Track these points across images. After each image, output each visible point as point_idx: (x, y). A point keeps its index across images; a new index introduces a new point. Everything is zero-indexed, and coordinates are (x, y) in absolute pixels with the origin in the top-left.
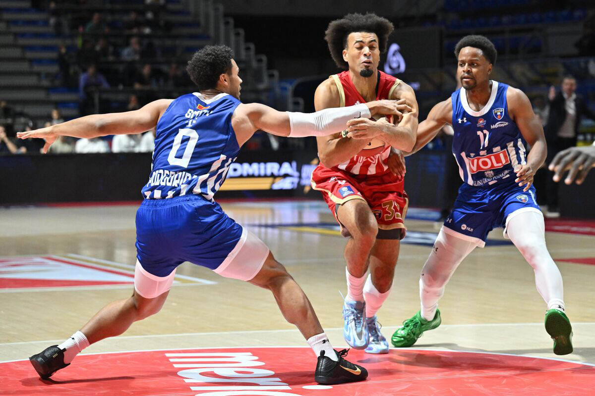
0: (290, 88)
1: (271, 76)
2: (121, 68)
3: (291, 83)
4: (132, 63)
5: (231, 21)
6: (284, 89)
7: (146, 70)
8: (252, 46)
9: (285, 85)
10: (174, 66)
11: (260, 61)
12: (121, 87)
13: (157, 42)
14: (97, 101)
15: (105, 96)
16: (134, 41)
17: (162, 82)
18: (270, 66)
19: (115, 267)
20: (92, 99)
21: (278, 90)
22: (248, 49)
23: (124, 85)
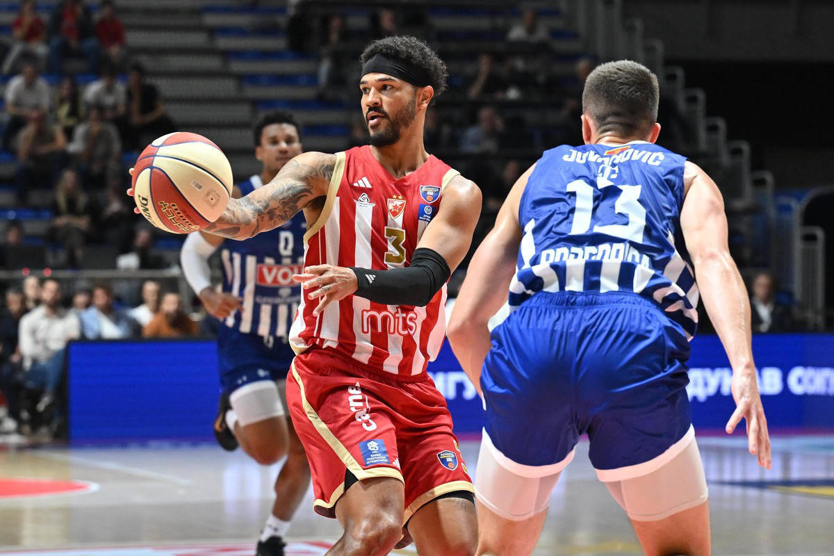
0: (797, 207)
1: (760, 183)
3: (799, 199)
5: (680, 73)
6: (787, 209)
8: (721, 124)
9: (784, 200)
11: (736, 152)
13: (531, 117)
16: (485, 113)
18: (757, 165)
21: (772, 212)
22: (713, 129)
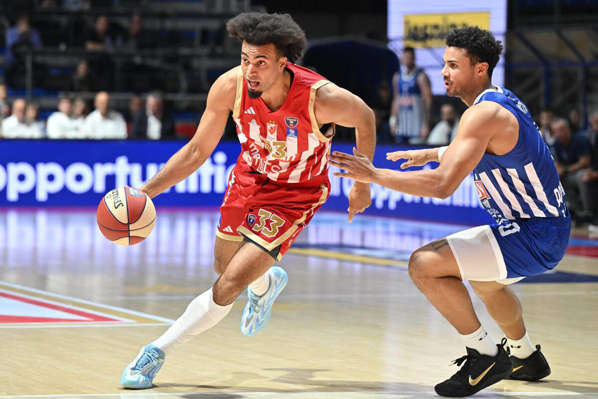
2: (64, 21)
4: (80, 13)
7: (101, 24)
10: (136, 18)
12: (63, 47)
14: (29, 65)
15: (40, 59)
17: (119, 42)
19: (47, 297)
20: (23, 63)
23: (68, 45)
